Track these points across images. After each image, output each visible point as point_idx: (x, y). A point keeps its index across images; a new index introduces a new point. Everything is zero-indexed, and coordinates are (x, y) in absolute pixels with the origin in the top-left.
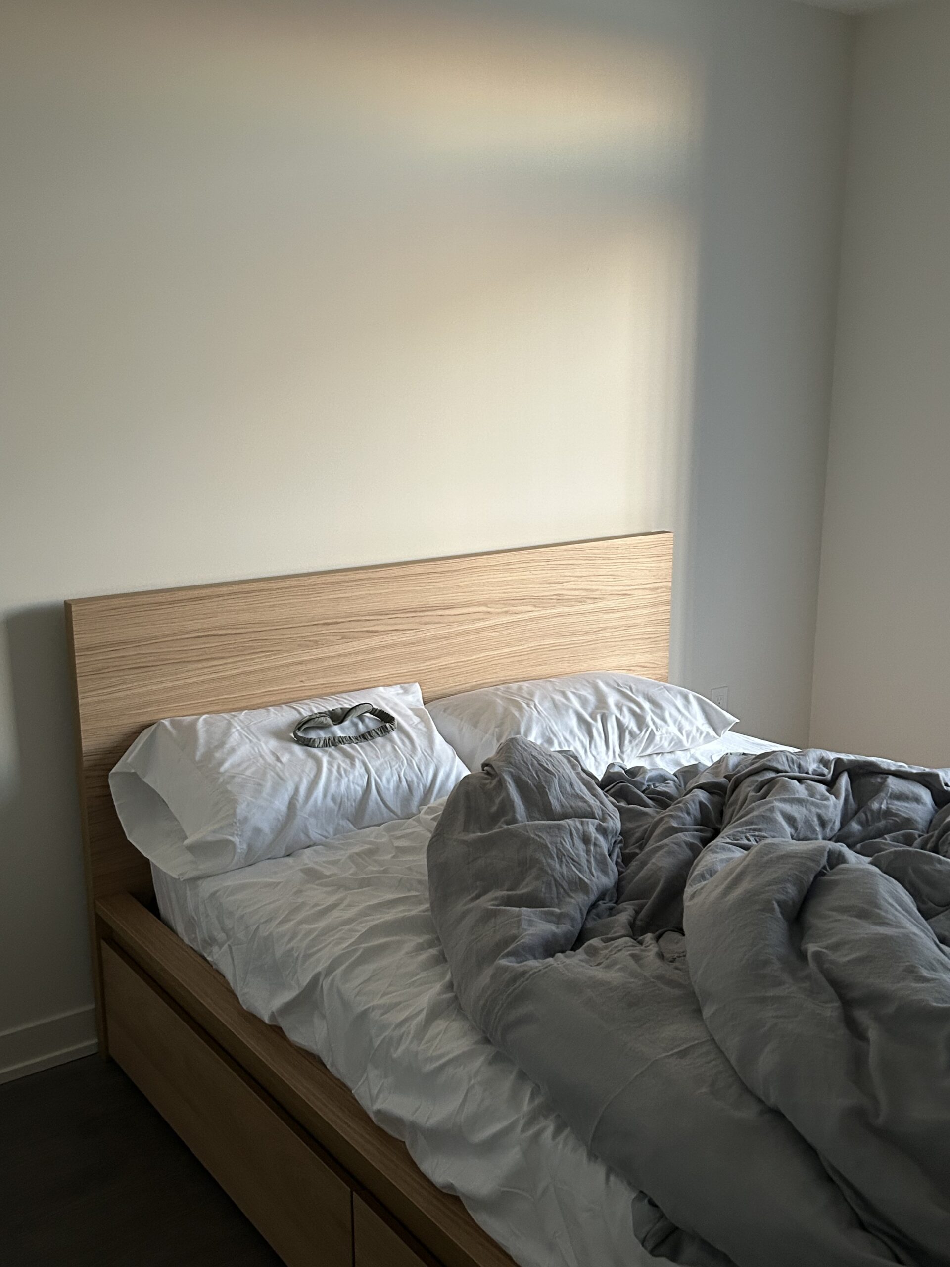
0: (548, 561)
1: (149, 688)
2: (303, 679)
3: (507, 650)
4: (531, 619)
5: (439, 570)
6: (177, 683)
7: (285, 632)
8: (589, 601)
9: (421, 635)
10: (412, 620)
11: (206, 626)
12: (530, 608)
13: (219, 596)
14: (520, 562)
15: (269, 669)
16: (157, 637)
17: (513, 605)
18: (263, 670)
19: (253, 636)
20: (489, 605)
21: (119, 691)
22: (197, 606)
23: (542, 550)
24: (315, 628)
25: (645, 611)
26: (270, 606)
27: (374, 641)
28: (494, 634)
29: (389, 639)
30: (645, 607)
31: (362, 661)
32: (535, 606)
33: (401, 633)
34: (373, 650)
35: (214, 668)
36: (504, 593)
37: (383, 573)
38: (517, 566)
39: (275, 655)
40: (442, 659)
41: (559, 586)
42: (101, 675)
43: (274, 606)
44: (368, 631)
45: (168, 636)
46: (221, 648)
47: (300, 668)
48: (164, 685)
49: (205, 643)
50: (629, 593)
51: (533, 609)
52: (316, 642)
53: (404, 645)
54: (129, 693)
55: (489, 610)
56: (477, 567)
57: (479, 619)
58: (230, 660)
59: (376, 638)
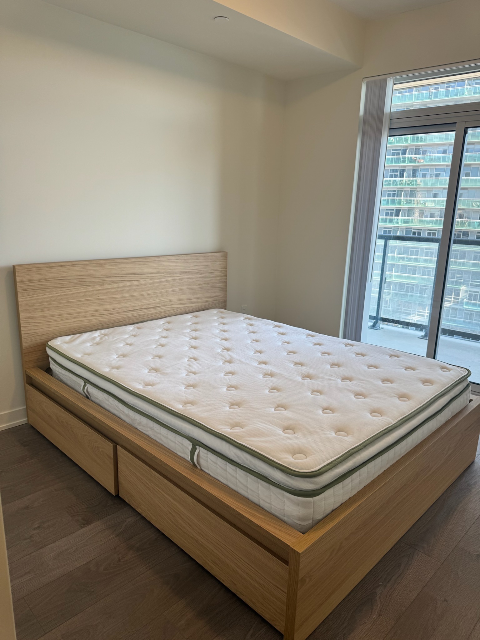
0: (185, 259)
1: (44, 296)
2: (99, 296)
3: (171, 289)
4: (180, 279)
5: (147, 260)
6: (54, 295)
7: (92, 279)
8: (199, 274)
9: (141, 283)
10: (137, 277)
11: (63, 276)
12: (179, 275)
13: (68, 265)
14: (175, 259)
15: (86, 292)
16: (46, 279)
17: (173, 274)
18: (84, 292)
19: (81, 280)
21: (33, 297)
22: (61, 269)
23: (183, 256)
24: (103, 278)
25: (218, 278)
26: (87, 270)
27: (124, 284)
28: (166, 283)
29: (129, 283)
30: (218, 277)
31: (120, 290)
32: (181, 275)
33: (134, 281)
34: (124, 287)
35: (66, 291)
36: (170, 270)
37: (127, 260)
38: (174, 261)
39: (89, 287)
40: (148, 291)
41: (189, 268)
42: (26, 291)
44: (122, 280)
45: (50, 278)
46: (69, 284)
47: (97, 292)
48: (49, 296)
49: (63, 282)
50: (213, 272)
51: (180, 276)
52: (103, 283)
53: (135, 286)
54: (36, 298)
55: (164, 275)
56: (160, 260)
57: (161, 278)
58: (72, 288)
59: (124, 283)
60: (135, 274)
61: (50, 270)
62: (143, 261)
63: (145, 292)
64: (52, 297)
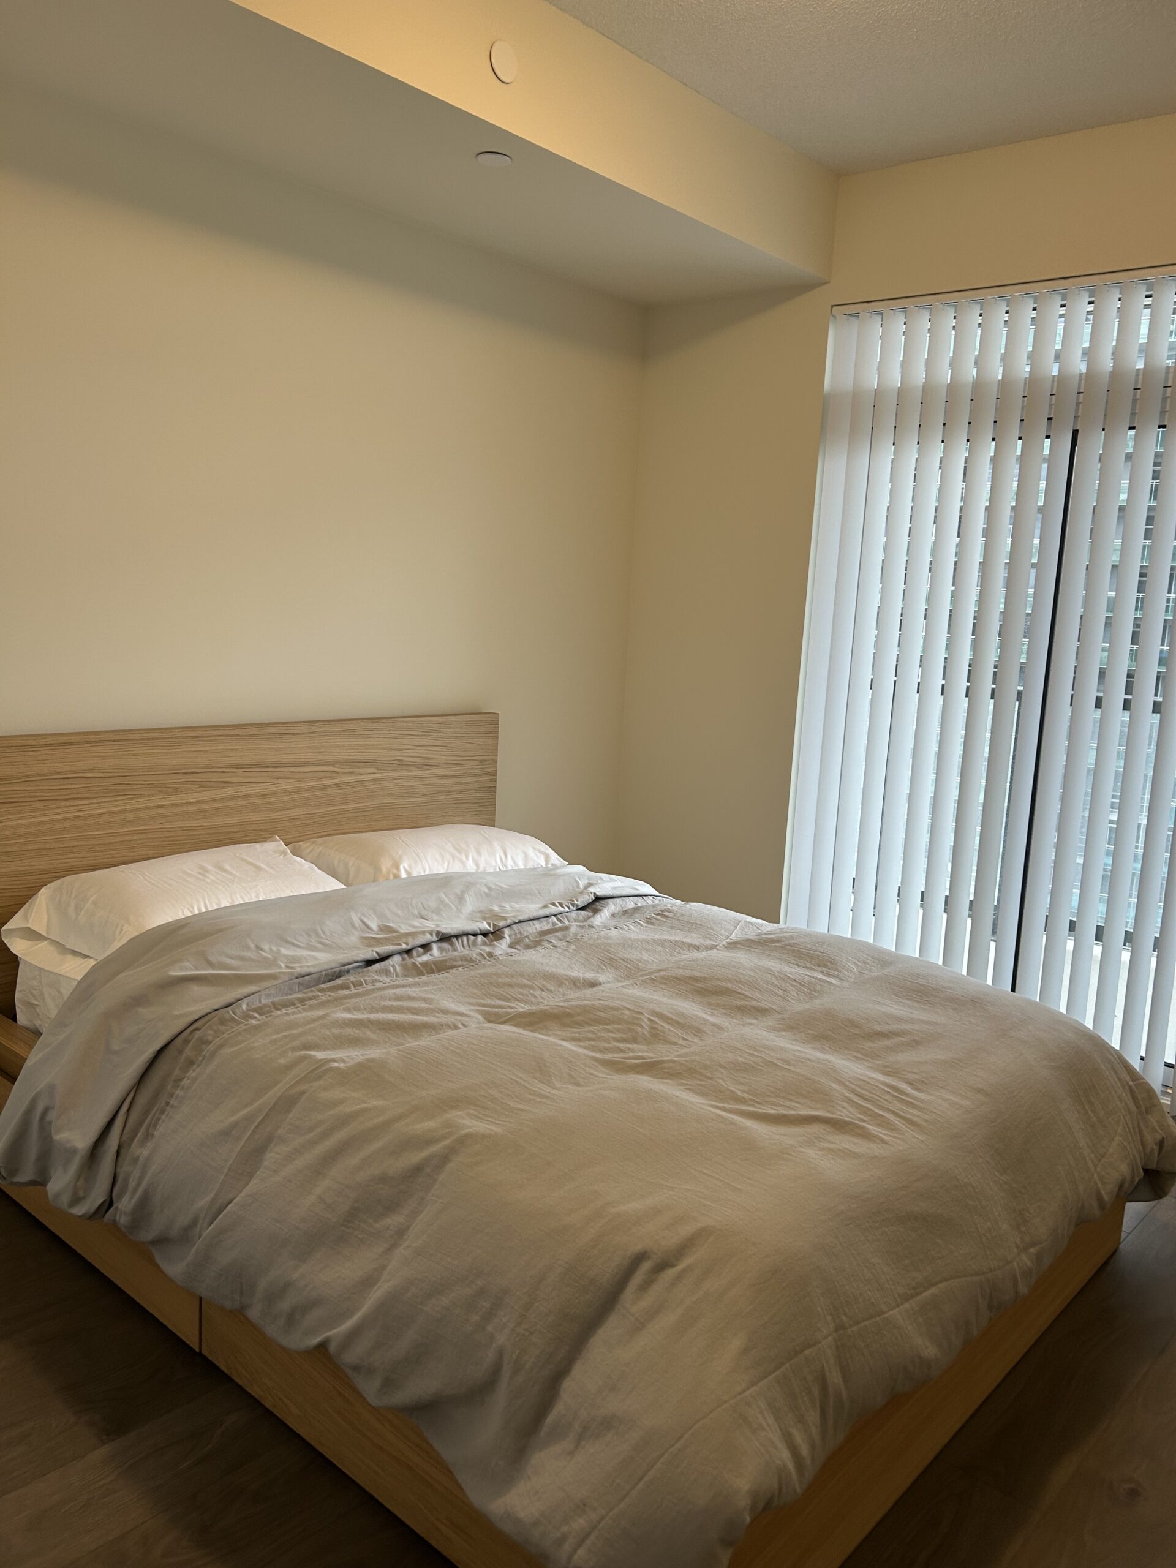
0: (390, 730)
1: (19, 822)
2: (163, 821)
3: (351, 806)
4: (374, 780)
5: (291, 732)
6: (46, 818)
7: (147, 778)
8: (425, 767)
9: (273, 788)
10: (266, 774)
11: (73, 768)
12: (372, 770)
13: (87, 742)
14: (364, 730)
15: (131, 810)
16: (26, 776)
17: (358, 767)
18: (125, 811)
19: (118, 781)
20: (336, 766)
22: (67, 751)
23: (385, 720)
24: (176, 776)
25: (475, 779)
26: (134, 755)
27: (230, 791)
28: (340, 791)
29: (243, 790)
30: (475, 775)
31: (219, 808)
32: (377, 769)
33: (254, 785)
34: (229, 798)
35: (80, 807)
36: (350, 756)
37: (239, 731)
38: (362, 733)
39: (138, 798)
40: (292, 811)
41: (399, 753)
43: (137, 754)
44: (224, 782)
45: (39, 775)
46: (87, 789)
47: (160, 811)
48: (33, 820)
49: (71, 784)
50: (460, 762)
51: (377, 771)
52: (176, 788)
53: (257, 796)
55: (336, 770)
56: (325, 732)
57: (327, 777)
58: (95, 801)
59: (231, 788)
60: (258, 766)
61: (39, 753)
62: (281, 734)
63: (283, 812)
64: (40, 823)
